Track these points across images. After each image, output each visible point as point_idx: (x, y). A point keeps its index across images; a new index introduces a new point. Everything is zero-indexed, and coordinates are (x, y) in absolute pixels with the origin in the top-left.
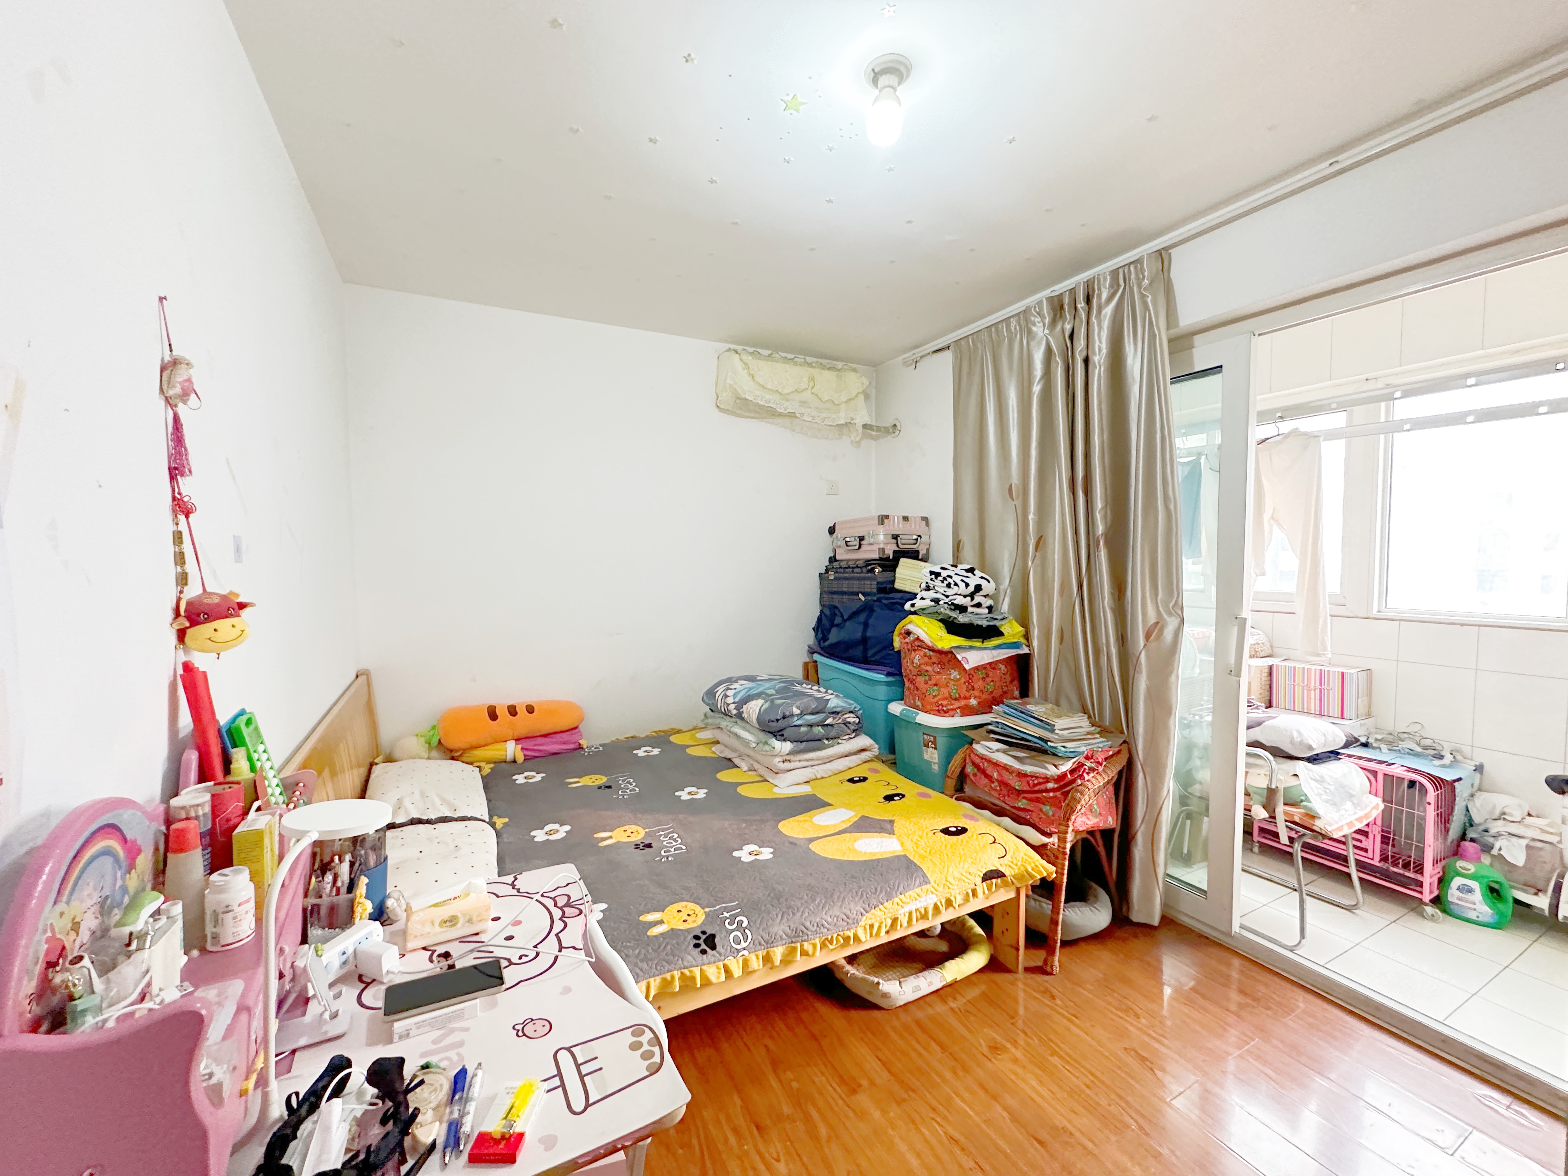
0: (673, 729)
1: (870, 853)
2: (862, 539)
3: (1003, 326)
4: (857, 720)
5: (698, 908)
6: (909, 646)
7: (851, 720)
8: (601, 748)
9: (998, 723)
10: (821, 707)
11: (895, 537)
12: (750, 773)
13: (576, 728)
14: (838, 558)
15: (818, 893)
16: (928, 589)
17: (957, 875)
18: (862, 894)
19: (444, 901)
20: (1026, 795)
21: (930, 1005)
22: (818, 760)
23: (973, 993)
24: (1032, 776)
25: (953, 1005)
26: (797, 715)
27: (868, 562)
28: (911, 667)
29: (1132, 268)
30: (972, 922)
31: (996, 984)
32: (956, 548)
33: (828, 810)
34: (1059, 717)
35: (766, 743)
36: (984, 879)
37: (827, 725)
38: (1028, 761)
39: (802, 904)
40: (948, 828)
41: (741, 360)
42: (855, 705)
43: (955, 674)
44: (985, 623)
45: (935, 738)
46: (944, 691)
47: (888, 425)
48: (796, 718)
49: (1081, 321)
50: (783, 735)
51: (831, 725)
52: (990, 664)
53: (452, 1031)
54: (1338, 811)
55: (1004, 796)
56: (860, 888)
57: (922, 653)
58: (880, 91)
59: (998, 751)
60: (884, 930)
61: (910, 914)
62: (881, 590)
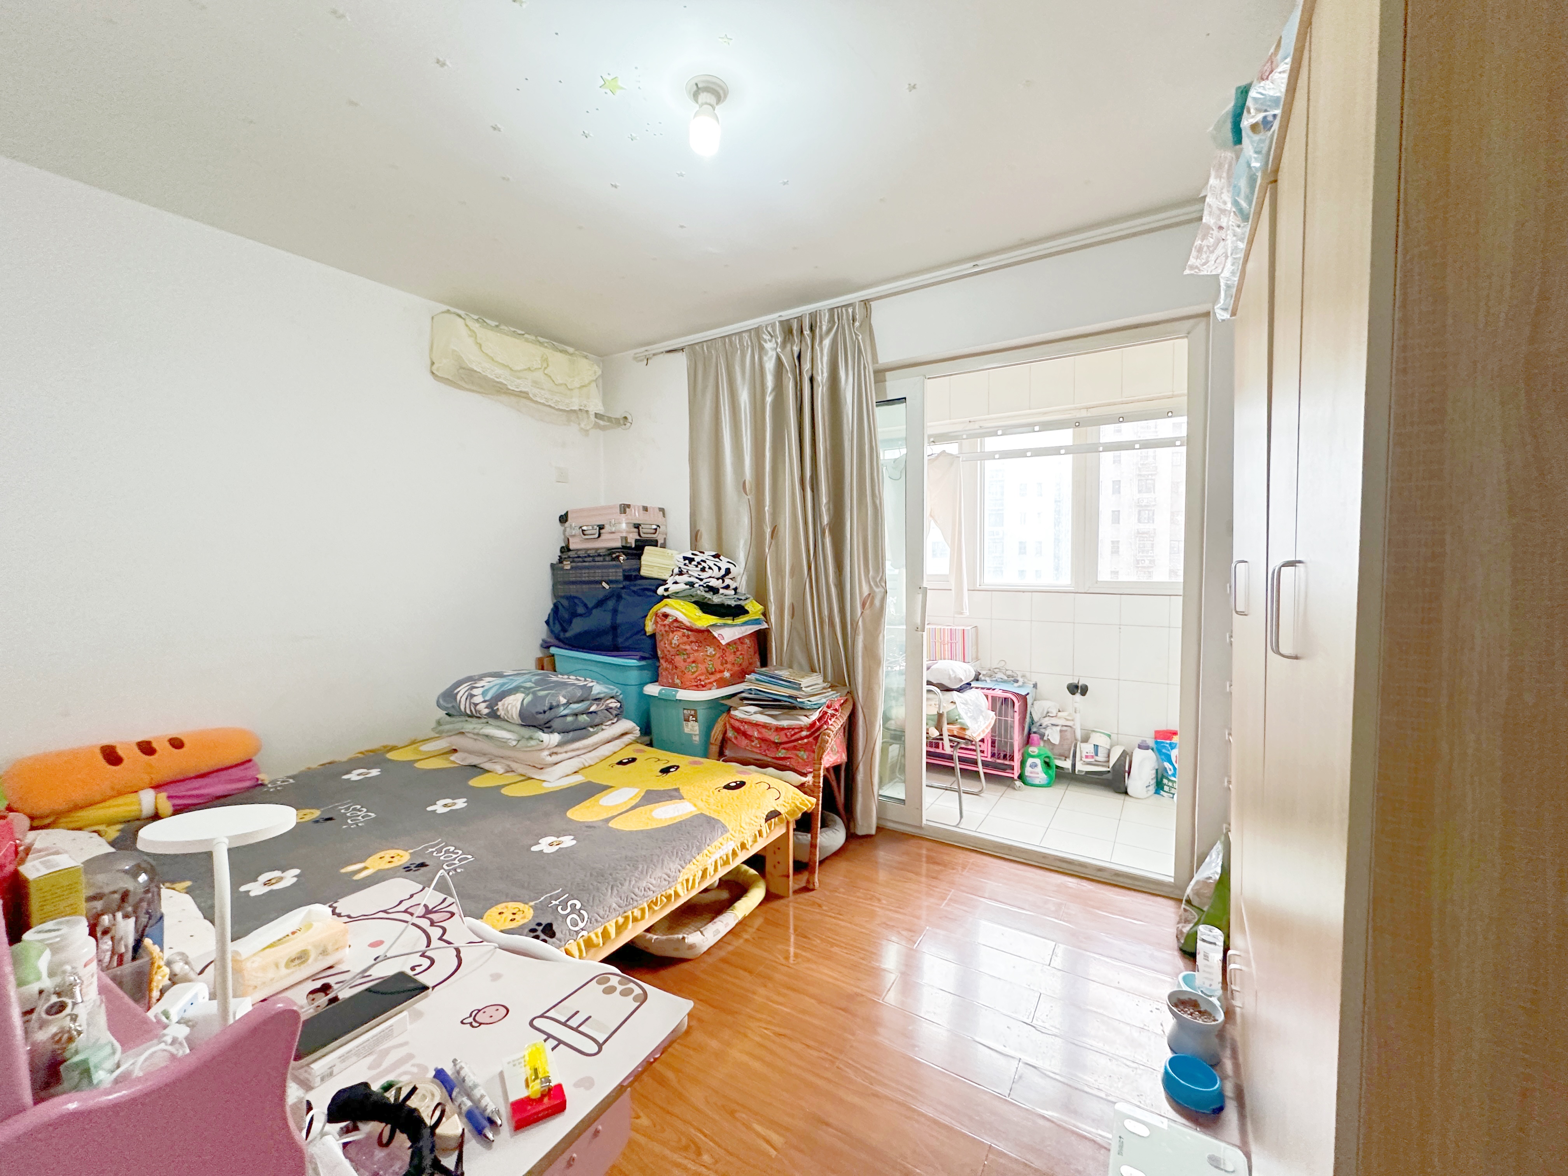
0: (385, 747)
1: (671, 818)
2: (601, 527)
3: (735, 339)
4: (618, 705)
5: (521, 906)
6: (667, 628)
7: (613, 705)
8: (291, 781)
9: (750, 689)
10: (585, 696)
11: (637, 526)
12: (507, 774)
13: (250, 761)
14: (571, 547)
15: (638, 861)
16: (681, 573)
17: (748, 820)
18: (677, 853)
19: (279, 940)
20: (783, 746)
21: (729, 944)
22: (584, 748)
23: (758, 922)
24: (788, 729)
25: (746, 936)
26: (564, 704)
27: (611, 551)
28: (669, 648)
29: (844, 310)
30: (745, 867)
31: (777, 911)
32: (694, 538)
33: (611, 792)
34: (803, 677)
35: (531, 738)
36: (766, 820)
37: (591, 713)
38: (782, 717)
39: (627, 874)
40: (728, 784)
41: (467, 326)
42: (616, 690)
43: (710, 650)
44: (733, 603)
45: (695, 710)
46: (702, 668)
47: (618, 416)
48: (562, 708)
49: (807, 344)
50: (549, 727)
51: (595, 712)
52: (739, 639)
53: (387, 1052)
54: (977, 723)
55: (765, 751)
56: (674, 848)
57: (680, 634)
58: (701, 106)
59: (755, 713)
60: (697, 881)
61: (716, 862)
62: (627, 578)
